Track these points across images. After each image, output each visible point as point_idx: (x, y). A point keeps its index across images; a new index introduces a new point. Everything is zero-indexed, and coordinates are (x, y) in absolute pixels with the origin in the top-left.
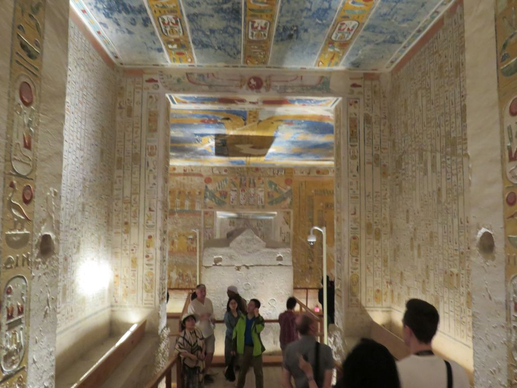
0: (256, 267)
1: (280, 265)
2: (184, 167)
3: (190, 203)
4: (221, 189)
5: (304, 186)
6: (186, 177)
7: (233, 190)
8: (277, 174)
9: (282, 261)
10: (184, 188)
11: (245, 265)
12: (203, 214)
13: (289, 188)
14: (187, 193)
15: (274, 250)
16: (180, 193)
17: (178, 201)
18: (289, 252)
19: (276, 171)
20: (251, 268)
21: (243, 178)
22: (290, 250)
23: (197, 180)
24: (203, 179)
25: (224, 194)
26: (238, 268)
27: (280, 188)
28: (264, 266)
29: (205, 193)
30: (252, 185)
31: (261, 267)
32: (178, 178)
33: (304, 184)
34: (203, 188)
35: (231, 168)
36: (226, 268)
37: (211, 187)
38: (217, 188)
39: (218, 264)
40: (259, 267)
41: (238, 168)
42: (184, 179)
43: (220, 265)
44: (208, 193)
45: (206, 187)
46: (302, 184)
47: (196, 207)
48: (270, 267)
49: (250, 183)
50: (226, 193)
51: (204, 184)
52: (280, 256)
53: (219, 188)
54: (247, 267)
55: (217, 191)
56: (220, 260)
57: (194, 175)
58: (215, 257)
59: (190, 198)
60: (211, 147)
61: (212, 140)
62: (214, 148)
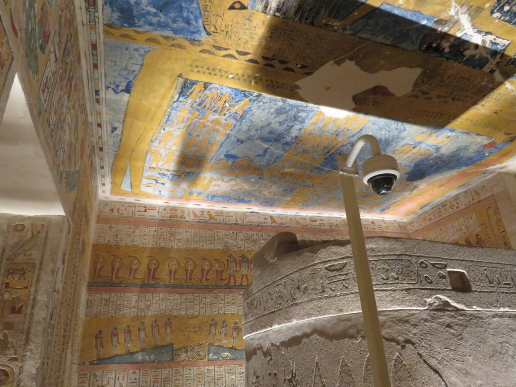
60: (442, 20)
61: (495, 44)
62: (424, 22)
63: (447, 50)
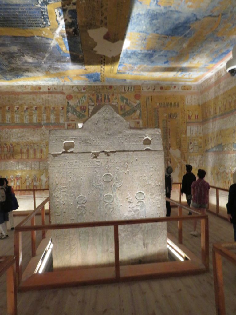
0: (117, 153)
1: (148, 150)
2: (49, 86)
3: (55, 117)
4: (81, 104)
5: (150, 100)
6: (50, 95)
7: (91, 105)
8: (128, 91)
9: (150, 145)
10: (49, 104)
11: (103, 151)
12: (66, 125)
13: (138, 102)
14: (52, 109)
15: (139, 132)
16: (45, 108)
17: (44, 116)
18: (158, 133)
19: (127, 89)
20: (111, 154)
21: (99, 94)
22: (160, 130)
23: (60, 97)
24: (65, 96)
25: (84, 109)
26: (96, 156)
27: (131, 102)
28: (128, 151)
29: (67, 108)
30: (107, 100)
31: (125, 153)
32: (43, 96)
33: (150, 98)
34: (66, 104)
35: (88, 86)
36: (80, 155)
37: (72, 103)
38: (77, 103)
39: (69, 151)
40: (122, 153)
41: (94, 86)
42: (48, 97)
43: (72, 152)
44: (70, 108)
45: (68, 103)
46: (148, 99)
47: (60, 120)
48: (135, 153)
49: (105, 99)
50: (86, 107)
51: (67, 100)
52: (147, 139)
53: (79, 104)
54: (107, 154)
55: (78, 106)
56: (72, 145)
57: (57, 93)
58: (65, 142)
59: (55, 112)
60: (62, 37)
61: (60, 14)
62: (66, 40)
63: (73, 28)
